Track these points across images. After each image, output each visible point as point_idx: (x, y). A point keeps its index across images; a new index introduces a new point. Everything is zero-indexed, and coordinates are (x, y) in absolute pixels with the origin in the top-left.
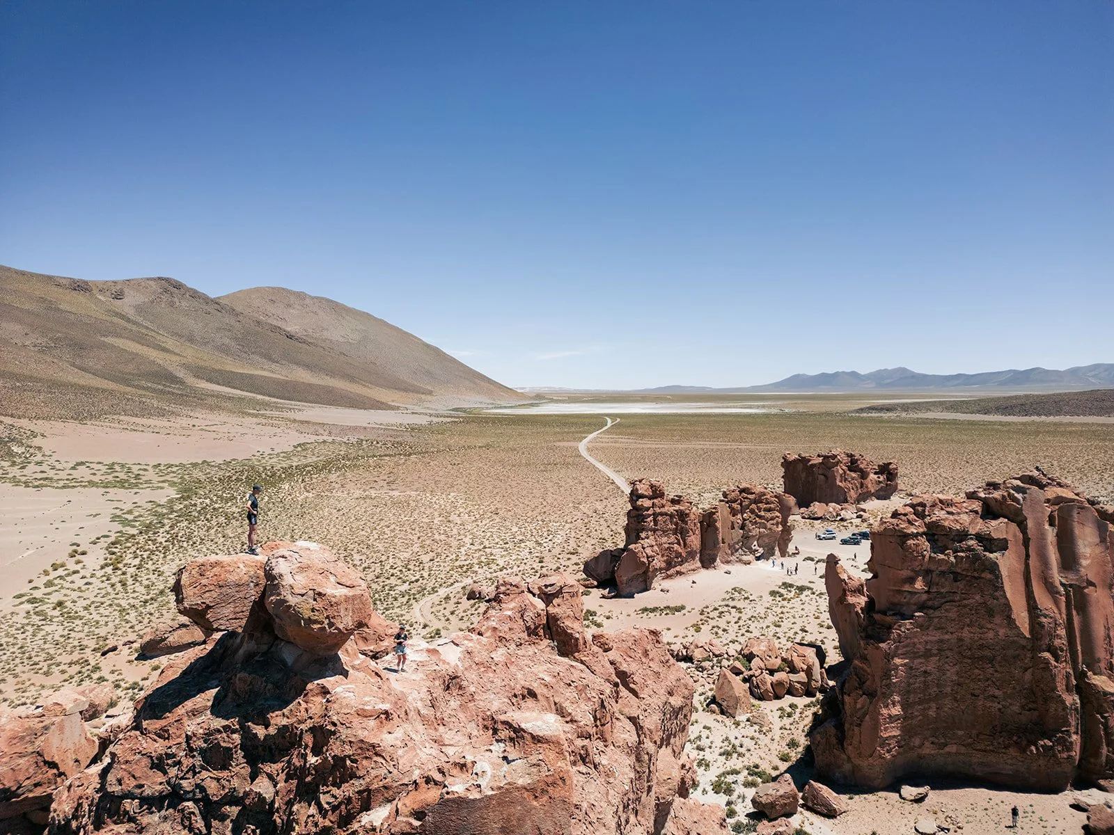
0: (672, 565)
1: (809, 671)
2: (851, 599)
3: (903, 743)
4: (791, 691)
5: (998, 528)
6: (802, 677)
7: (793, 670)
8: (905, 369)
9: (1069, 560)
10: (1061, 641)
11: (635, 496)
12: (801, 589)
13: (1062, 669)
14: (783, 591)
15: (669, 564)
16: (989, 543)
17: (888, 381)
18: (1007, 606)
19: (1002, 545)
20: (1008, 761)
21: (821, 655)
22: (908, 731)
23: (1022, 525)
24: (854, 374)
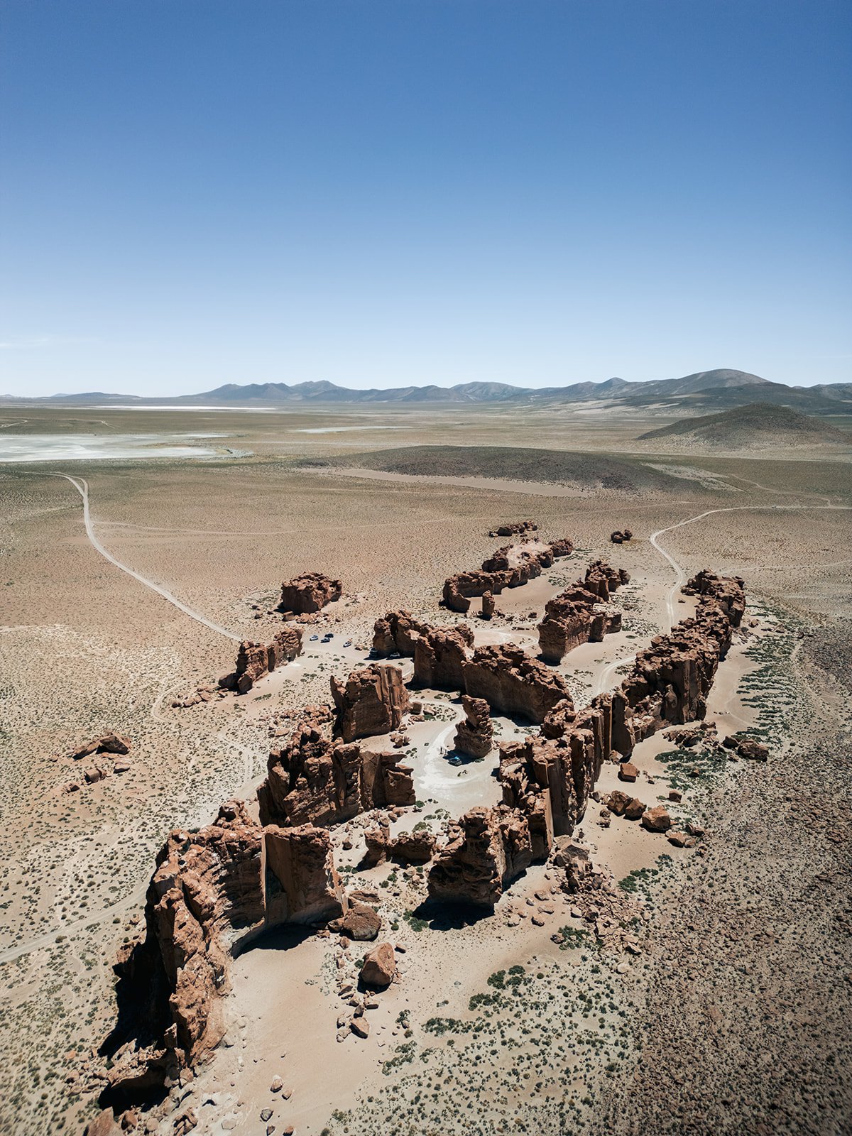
0: (259, 673)
1: (328, 714)
2: (339, 689)
3: (356, 730)
4: (324, 722)
5: (375, 677)
6: (327, 717)
7: (323, 715)
8: (328, 382)
9: (390, 681)
10: (388, 700)
11: (242, 649)
12: (313, 676)
13: (388, 707)
14: (306, 678)
15: (258, 675)
16: (374, 681)
17: (314, 394)
18: (377, 695)
19: (376, 681)
20: (377, 730)
21: (330, 708)
22: (357, 728)
23: (380, 675)
24: (282, 387)
